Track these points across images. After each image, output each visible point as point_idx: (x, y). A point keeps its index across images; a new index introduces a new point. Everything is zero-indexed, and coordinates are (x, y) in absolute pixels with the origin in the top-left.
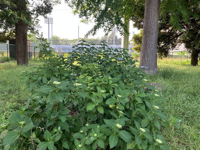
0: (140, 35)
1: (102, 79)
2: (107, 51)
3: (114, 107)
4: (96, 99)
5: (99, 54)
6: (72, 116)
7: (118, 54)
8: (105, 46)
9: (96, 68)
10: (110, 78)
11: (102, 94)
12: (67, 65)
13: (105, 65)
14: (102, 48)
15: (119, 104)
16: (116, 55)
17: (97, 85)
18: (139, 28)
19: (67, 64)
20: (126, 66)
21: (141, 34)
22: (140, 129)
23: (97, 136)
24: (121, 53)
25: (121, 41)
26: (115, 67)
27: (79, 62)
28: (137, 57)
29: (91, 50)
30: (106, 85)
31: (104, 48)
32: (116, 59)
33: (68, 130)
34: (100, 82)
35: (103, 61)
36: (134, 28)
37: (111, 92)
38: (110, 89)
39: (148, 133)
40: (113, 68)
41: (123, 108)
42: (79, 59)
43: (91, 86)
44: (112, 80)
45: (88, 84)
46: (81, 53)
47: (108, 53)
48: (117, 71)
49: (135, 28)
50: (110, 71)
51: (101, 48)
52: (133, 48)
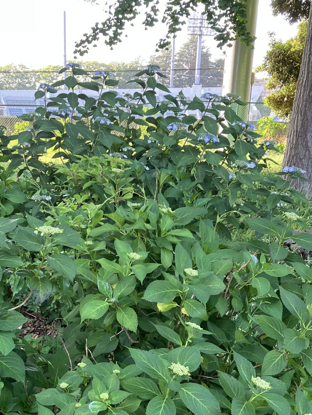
0: (297, 46)
1: (134, 212)
2: (163, 108)
3: (173, 309)
4: (111, 284)
5: (132, 119)
6: (41, 338)
7: (202, 120)
8: (157, 90)
9: (116, 173)
10: (165, 209)
11: (133, 268)
12: (19, 164)
13: (154, 162)
14: (145, 97)
15: (189, 298)
16: (194, 125)
17: (118, 235)
18: (294, 17)
19: (17, 159)
20: (229, 166)
21: (302, 38)
22: (254, 379)
23: (110, 399)
24: (217, 115)
25: (222, 69)
26: (189, 168)
27: (61, 150)
28: (279, 132)
29: (101, 104)
30: (148, 236)
31: (151, 95)
32: (195, 141)
33: (21, 379)
34: (130, 223)
35: (148, 148)
36: (275, 13)
37: (166, 259)
38: (163, 248)
39: (279, 393)
40: (181, 171)
41: (202, 313)
42: (59, 139)
43: (96, 239)
44: (173, 217)
45: (88, 231)
46: (67, 115)
47: (165, 116)
48: (194, 184)
49: (280, 15)
50: (171, 183)
51: (140, 95)
52: (265, 99)
